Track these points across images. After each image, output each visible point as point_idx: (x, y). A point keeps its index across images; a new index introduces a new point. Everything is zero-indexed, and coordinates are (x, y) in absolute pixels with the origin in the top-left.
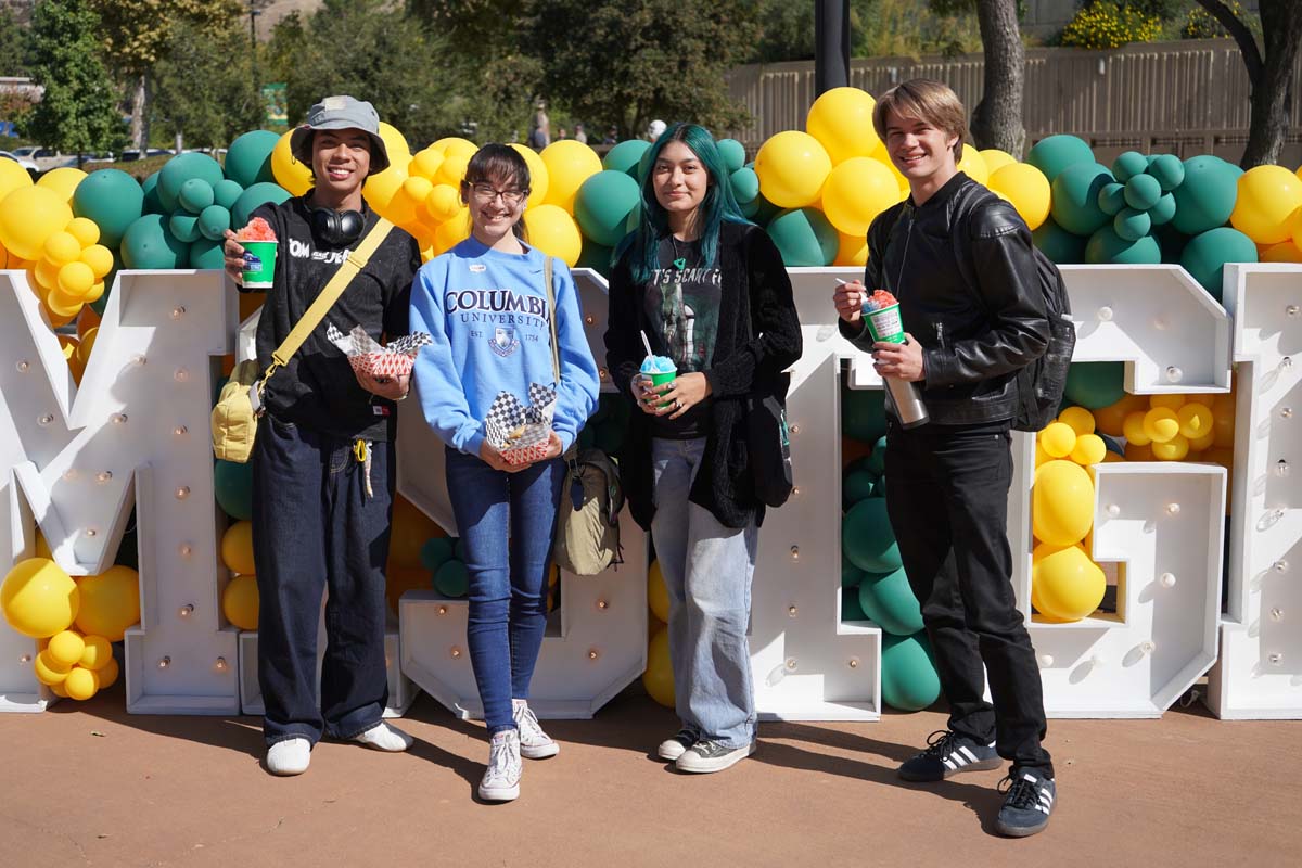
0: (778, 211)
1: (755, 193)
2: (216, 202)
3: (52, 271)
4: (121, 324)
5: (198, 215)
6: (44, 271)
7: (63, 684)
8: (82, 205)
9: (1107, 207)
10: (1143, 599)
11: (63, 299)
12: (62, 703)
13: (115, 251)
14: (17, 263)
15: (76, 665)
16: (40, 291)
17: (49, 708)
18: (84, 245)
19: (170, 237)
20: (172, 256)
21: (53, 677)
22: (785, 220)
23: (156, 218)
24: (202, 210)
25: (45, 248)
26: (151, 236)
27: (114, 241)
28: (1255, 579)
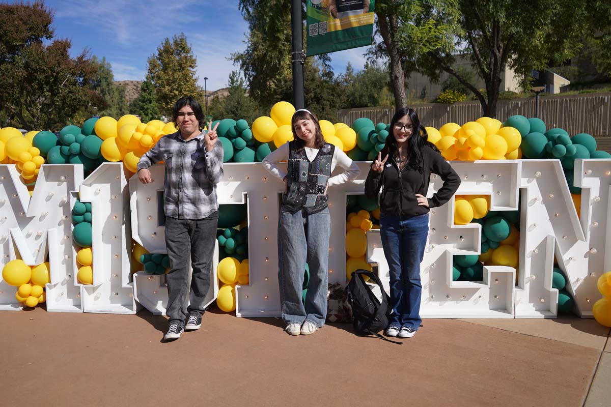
0: (261, 143)
1: (251, 137)
2: (76, 142)
3: (22, 164)
4: (46, 181)
5: (69, 146)
6: (19, 163)
7: (25, 301)
8: (35, 144)
9: (373, 142)
11: (25, 174)
12: (27, 308)
13: (45, 158)
14: (13, 162)
15: (30, 295)
16: (20, 171)
17: (23, 309)
18: (33, 156)
19: (62, 153)
20: (63, 160)
21: (22, 299)
22: (262, 146)
23: (59, 147)
24: (70, 144)
25: (19, 158)
26: (55, 153)
27: (45, 154)
28: (426, 270)
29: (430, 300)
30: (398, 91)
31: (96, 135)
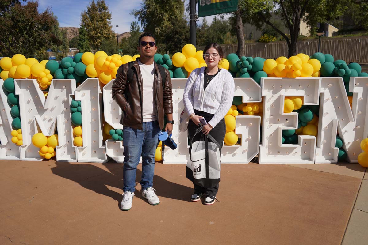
0: (177, 68)
1: (171, 64)
2: (71, 66)
3: (41, 79)
4: (54, 89)
5: (67, 69)
6: (39, 79)
7: (44, 156)
8: (47, 67)
9: (239, 67)
10: (246, 141)
11: (43, 84)
12: (45, 160)
13: (53, 75)
14: (34, 78)
15: (47, 153)
16: (39, 83)
17: (43, 160)
18: (47, 74)
19: (63, 73)
20: (64, 77)
21: (43, 155)
22: (177, 69)
23: (61, 69)
24: (68, 68)
25: (39, 75)
26: (59, 73)
27: (53, 74)
28: (267, 138)
29: (269, 155)
30: (240, 35)
31: (83, 63)
